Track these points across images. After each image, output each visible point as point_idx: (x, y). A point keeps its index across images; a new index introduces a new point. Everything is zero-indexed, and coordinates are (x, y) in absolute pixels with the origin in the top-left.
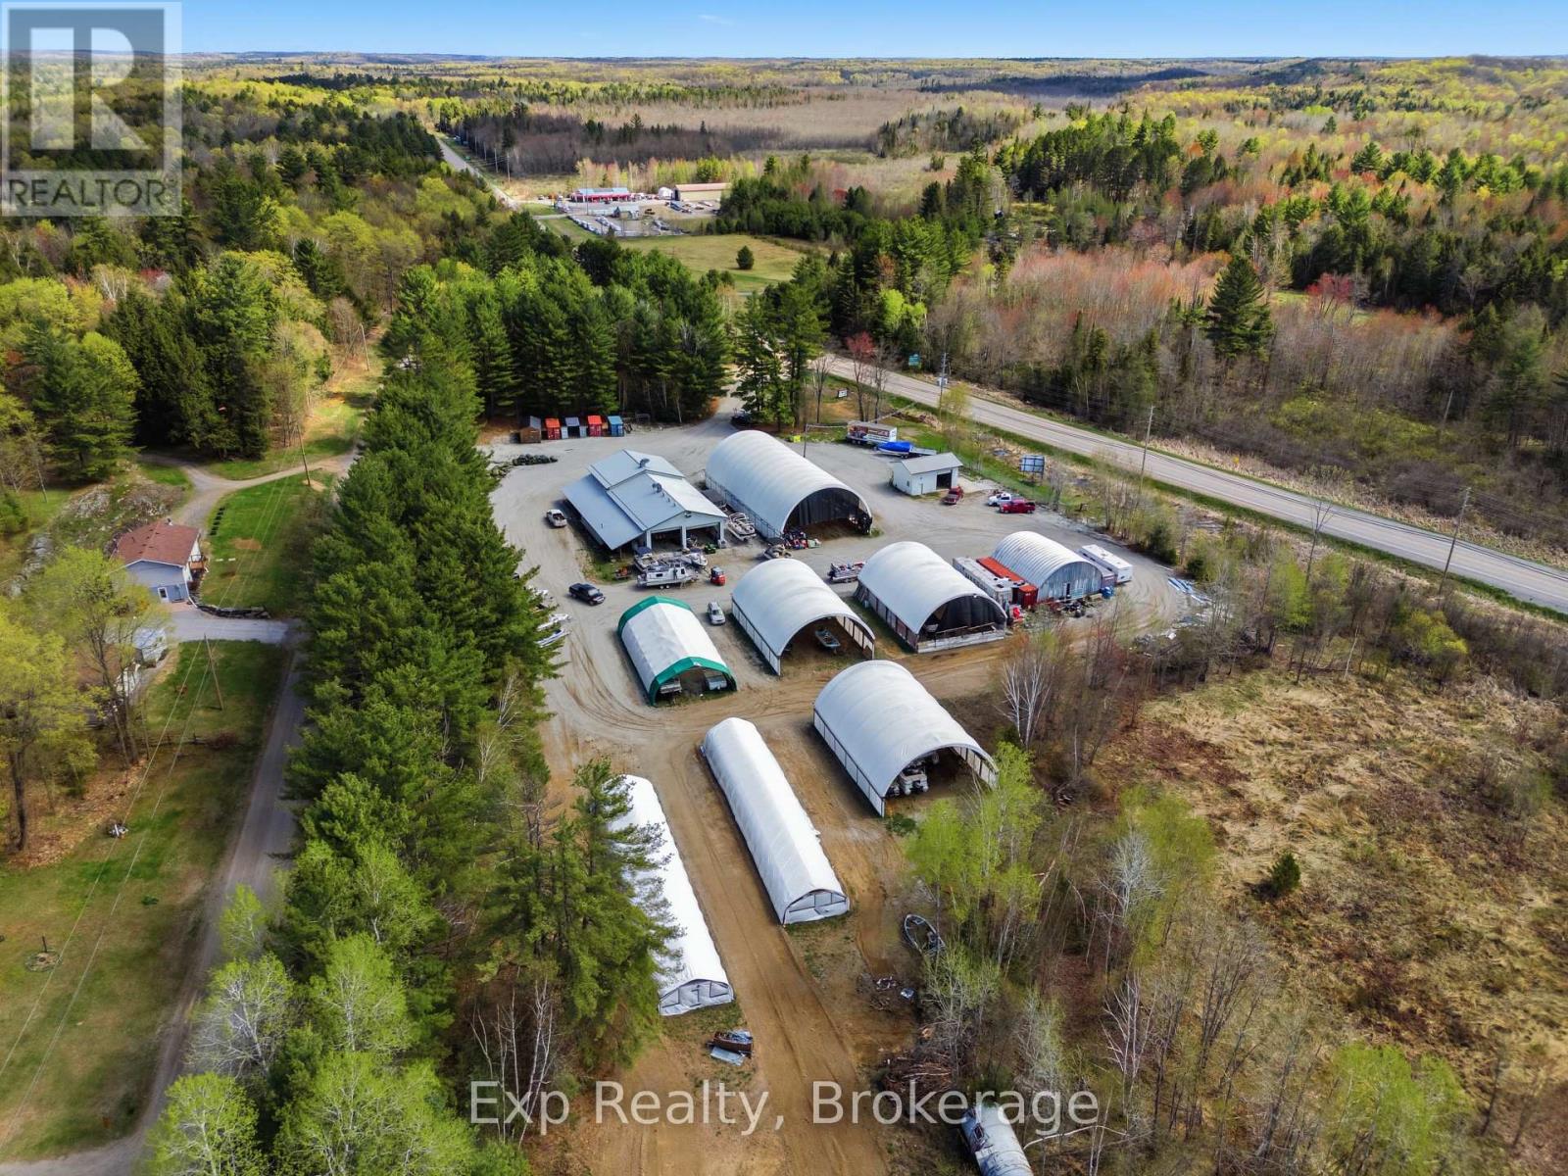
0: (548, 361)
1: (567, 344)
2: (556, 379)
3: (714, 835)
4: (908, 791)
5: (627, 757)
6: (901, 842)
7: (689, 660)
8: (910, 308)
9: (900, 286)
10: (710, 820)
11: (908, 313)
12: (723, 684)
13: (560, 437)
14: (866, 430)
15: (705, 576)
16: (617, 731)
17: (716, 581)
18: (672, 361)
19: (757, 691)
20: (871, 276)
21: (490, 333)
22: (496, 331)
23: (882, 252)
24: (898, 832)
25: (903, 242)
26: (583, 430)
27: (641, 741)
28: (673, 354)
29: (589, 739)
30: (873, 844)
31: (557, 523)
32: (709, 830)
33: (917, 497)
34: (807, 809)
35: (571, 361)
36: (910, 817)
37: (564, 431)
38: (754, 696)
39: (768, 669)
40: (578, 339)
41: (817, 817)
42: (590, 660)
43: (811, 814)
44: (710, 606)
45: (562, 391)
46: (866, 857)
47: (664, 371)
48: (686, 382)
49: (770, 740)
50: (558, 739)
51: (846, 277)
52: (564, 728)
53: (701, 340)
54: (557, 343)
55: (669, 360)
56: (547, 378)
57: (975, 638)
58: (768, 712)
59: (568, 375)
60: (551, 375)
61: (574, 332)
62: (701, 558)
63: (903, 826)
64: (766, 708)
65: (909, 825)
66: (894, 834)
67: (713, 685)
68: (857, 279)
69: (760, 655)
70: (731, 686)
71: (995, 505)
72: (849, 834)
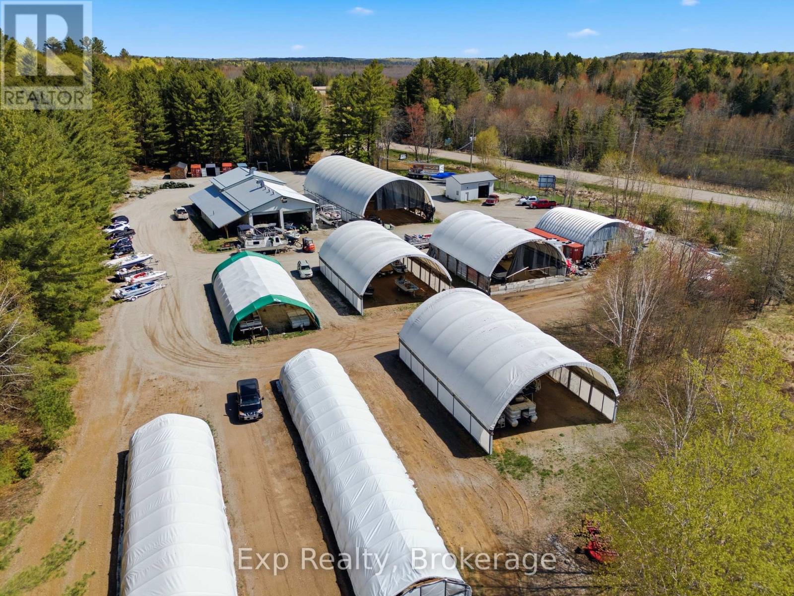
0: (191, 122)
1: (205, 110)
2: (197, 135)
3: (279, 487)
4: (515, 423)
5: (190, 396)
6: (520, 487)
7: (270, 297)
8: (444, 108)
9: (437, 96)
10: (276, 466)
11: (443, 112)
12: (307, 323)
13: (201, 175)
14: (422, 167)
15: (299, 245)
16: (188, 368)
17: (306, 249)
18: (284, 125)
19: (340, 329)
20: (417, 93)
21: (147, 99)
22: (151, 96)
23: (424, 77)
24: (512, 473)
25: (437, 71)
26: (217, 170)
27: (212, 378)
28: (284, 120)
29: (152, 377)
30: (486, 492)
31: (180, 216)
32: (274, 480)
33: (464, 202)
34: (397, 448)
35: (209, 122)
36: (523, 453)
37: (204, 171)
38: (339, 333)
39: (352, 311)
40: (214, 107)
41: (409, 458)
42: (178, 307)
43: (402, 453)
44: (299, 263)
45: (202, 144)
46: (480, 512)
47: (277, 132)
48: (293, 139)
49: (352, 372)
50: (117, 379)
51: (402, 94)
52: (129, 367)
53: (304, 112)
54: (198, 109)
55: (280, 125)
56: (191, 134)
57: (539, 282)
58: (351, 346)
59: (207, 132)
60: (194, 132)
61: (210, 100)
62: (294, 233)
63: (518, 465)
64: (350, 343)
65: (524, 464)
66: (509, 476)
67: (295, 324)
68: (409, 94)
69: (344, 300)
70: (314, 325)
71: (524, 204)
72: (453, 480)
